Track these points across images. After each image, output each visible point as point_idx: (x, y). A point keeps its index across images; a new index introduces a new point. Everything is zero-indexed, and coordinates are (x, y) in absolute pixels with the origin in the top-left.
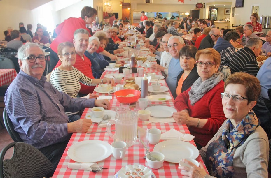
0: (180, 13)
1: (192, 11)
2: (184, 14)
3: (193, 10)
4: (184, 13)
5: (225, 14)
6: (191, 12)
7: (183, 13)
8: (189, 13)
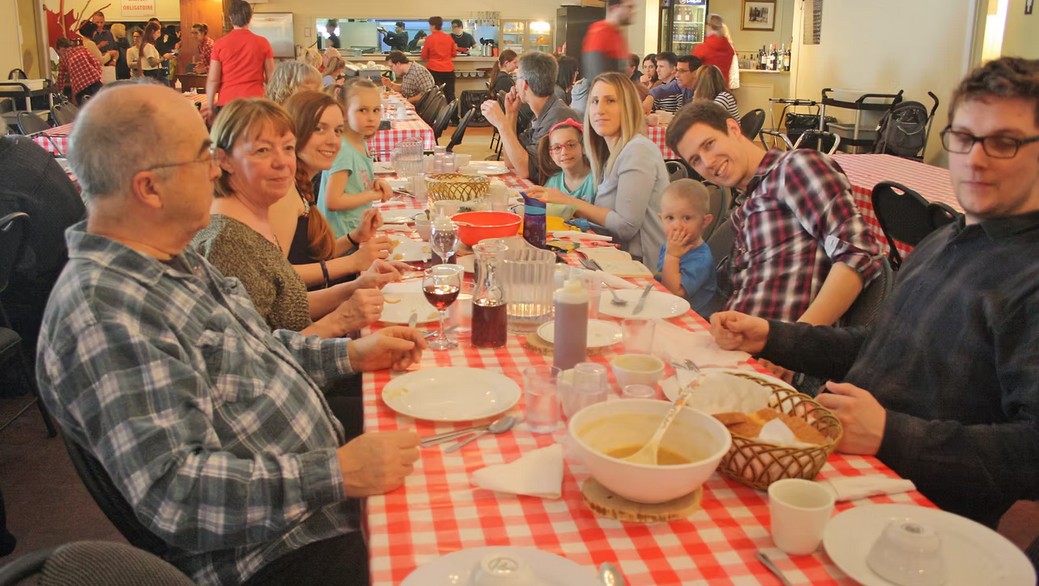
0: (503, 22)
1: (565, 12)
2: (527, 30)
3: (569, 8)
4: (527, 22)
5: (744, 29)
6: (560, 17)
7: (518, 21)
8: (551, 22)
